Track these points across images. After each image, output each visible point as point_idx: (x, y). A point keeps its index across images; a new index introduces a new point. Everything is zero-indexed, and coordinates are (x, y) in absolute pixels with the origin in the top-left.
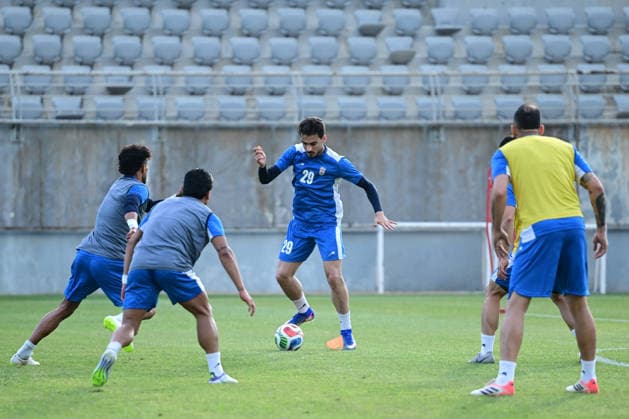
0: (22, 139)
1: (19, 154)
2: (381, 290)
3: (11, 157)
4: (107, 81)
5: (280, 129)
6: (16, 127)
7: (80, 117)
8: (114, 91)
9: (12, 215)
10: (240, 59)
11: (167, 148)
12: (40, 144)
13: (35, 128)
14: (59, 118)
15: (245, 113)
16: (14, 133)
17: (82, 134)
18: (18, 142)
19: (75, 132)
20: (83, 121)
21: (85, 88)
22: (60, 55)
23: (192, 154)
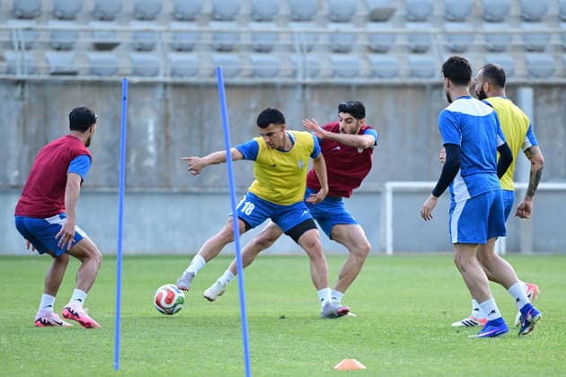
0: (27, 95)
1: (23, 111)
2: (390, 250)
3: (16, 114)
4: (94, 37)
5: (285, 87)
6: (22, 83)
7: (74, 74)
8: (101, 47)
9: (16, 173)
10: (222, 14)
11: (171, 106)
12: (45, 101)
13: (40, 84)
14: (53, 74)
15: (240, 71)
16: (18, 90)
17: (87, 90)
18: (22, 98)
19: (79, 88)
20: (79, 78)
21: (72, 43)
22: (39, 9)
23: (197, 111)
